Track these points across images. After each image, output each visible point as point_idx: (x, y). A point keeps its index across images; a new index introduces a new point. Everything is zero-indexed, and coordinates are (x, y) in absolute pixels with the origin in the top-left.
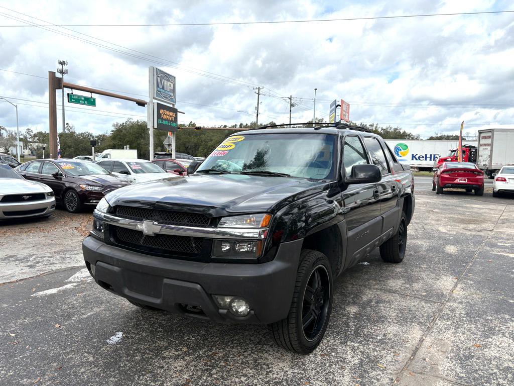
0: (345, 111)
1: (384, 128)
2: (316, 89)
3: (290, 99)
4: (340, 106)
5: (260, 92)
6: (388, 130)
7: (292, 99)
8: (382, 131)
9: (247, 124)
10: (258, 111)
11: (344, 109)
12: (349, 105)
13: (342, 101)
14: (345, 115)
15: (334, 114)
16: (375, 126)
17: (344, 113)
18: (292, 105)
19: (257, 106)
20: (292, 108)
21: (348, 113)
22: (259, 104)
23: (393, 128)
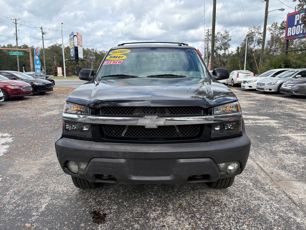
0: (80, 40)
1: (100, 51)
2: (62, 24)
3: (41, 29)
4: (76, 36)
5: (17, 22)
6: (103, 53)
7: (43, 29)
8: (99, 53)
9: (4, 46)
10: (17, 36)
11: (79, 38)
12: (81, 36)
13: (77, 33)
14: (80, 42)
15: (73, 41)
16: (95, 50)
17: (79, 41)
18: (43, 33)
19: (15, 32)
20: (43, 35)
21: (82, 41)
22: (17, 31)
23: (106, 51)
